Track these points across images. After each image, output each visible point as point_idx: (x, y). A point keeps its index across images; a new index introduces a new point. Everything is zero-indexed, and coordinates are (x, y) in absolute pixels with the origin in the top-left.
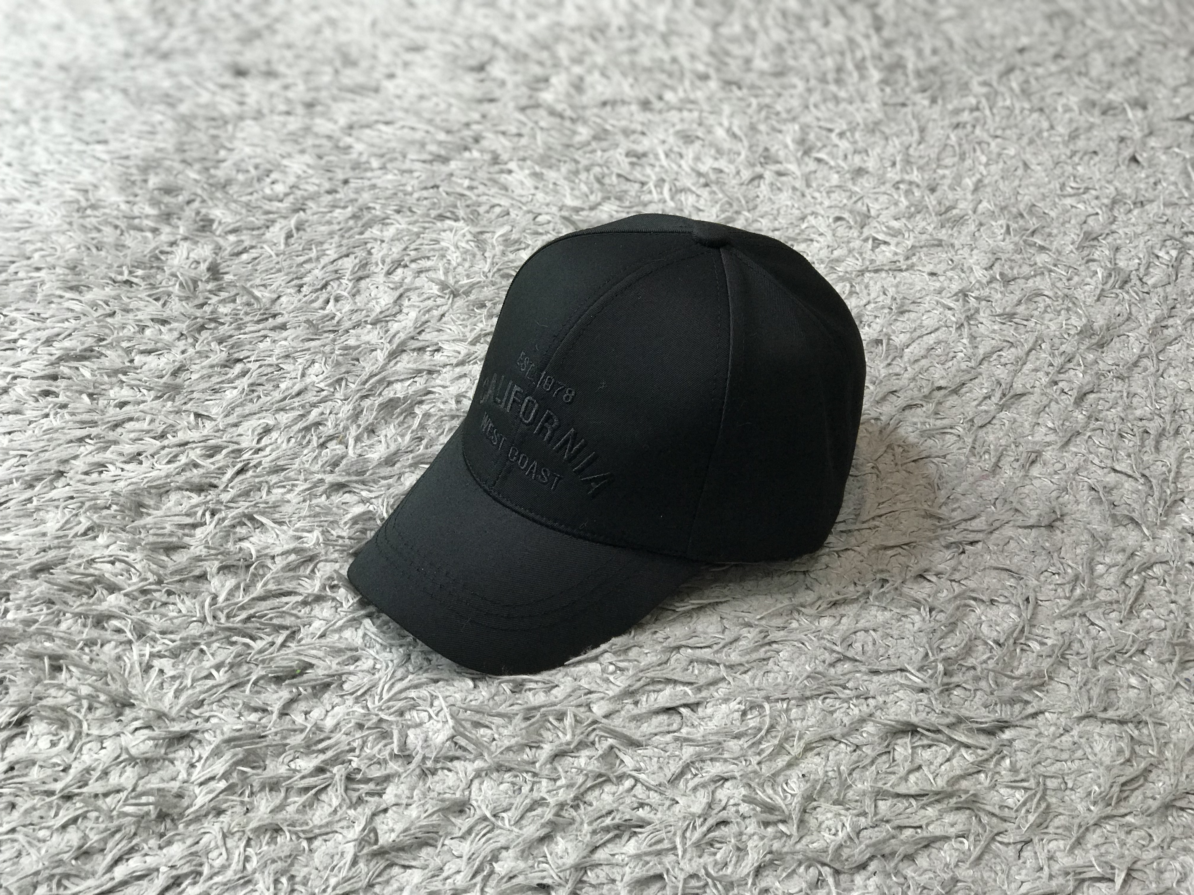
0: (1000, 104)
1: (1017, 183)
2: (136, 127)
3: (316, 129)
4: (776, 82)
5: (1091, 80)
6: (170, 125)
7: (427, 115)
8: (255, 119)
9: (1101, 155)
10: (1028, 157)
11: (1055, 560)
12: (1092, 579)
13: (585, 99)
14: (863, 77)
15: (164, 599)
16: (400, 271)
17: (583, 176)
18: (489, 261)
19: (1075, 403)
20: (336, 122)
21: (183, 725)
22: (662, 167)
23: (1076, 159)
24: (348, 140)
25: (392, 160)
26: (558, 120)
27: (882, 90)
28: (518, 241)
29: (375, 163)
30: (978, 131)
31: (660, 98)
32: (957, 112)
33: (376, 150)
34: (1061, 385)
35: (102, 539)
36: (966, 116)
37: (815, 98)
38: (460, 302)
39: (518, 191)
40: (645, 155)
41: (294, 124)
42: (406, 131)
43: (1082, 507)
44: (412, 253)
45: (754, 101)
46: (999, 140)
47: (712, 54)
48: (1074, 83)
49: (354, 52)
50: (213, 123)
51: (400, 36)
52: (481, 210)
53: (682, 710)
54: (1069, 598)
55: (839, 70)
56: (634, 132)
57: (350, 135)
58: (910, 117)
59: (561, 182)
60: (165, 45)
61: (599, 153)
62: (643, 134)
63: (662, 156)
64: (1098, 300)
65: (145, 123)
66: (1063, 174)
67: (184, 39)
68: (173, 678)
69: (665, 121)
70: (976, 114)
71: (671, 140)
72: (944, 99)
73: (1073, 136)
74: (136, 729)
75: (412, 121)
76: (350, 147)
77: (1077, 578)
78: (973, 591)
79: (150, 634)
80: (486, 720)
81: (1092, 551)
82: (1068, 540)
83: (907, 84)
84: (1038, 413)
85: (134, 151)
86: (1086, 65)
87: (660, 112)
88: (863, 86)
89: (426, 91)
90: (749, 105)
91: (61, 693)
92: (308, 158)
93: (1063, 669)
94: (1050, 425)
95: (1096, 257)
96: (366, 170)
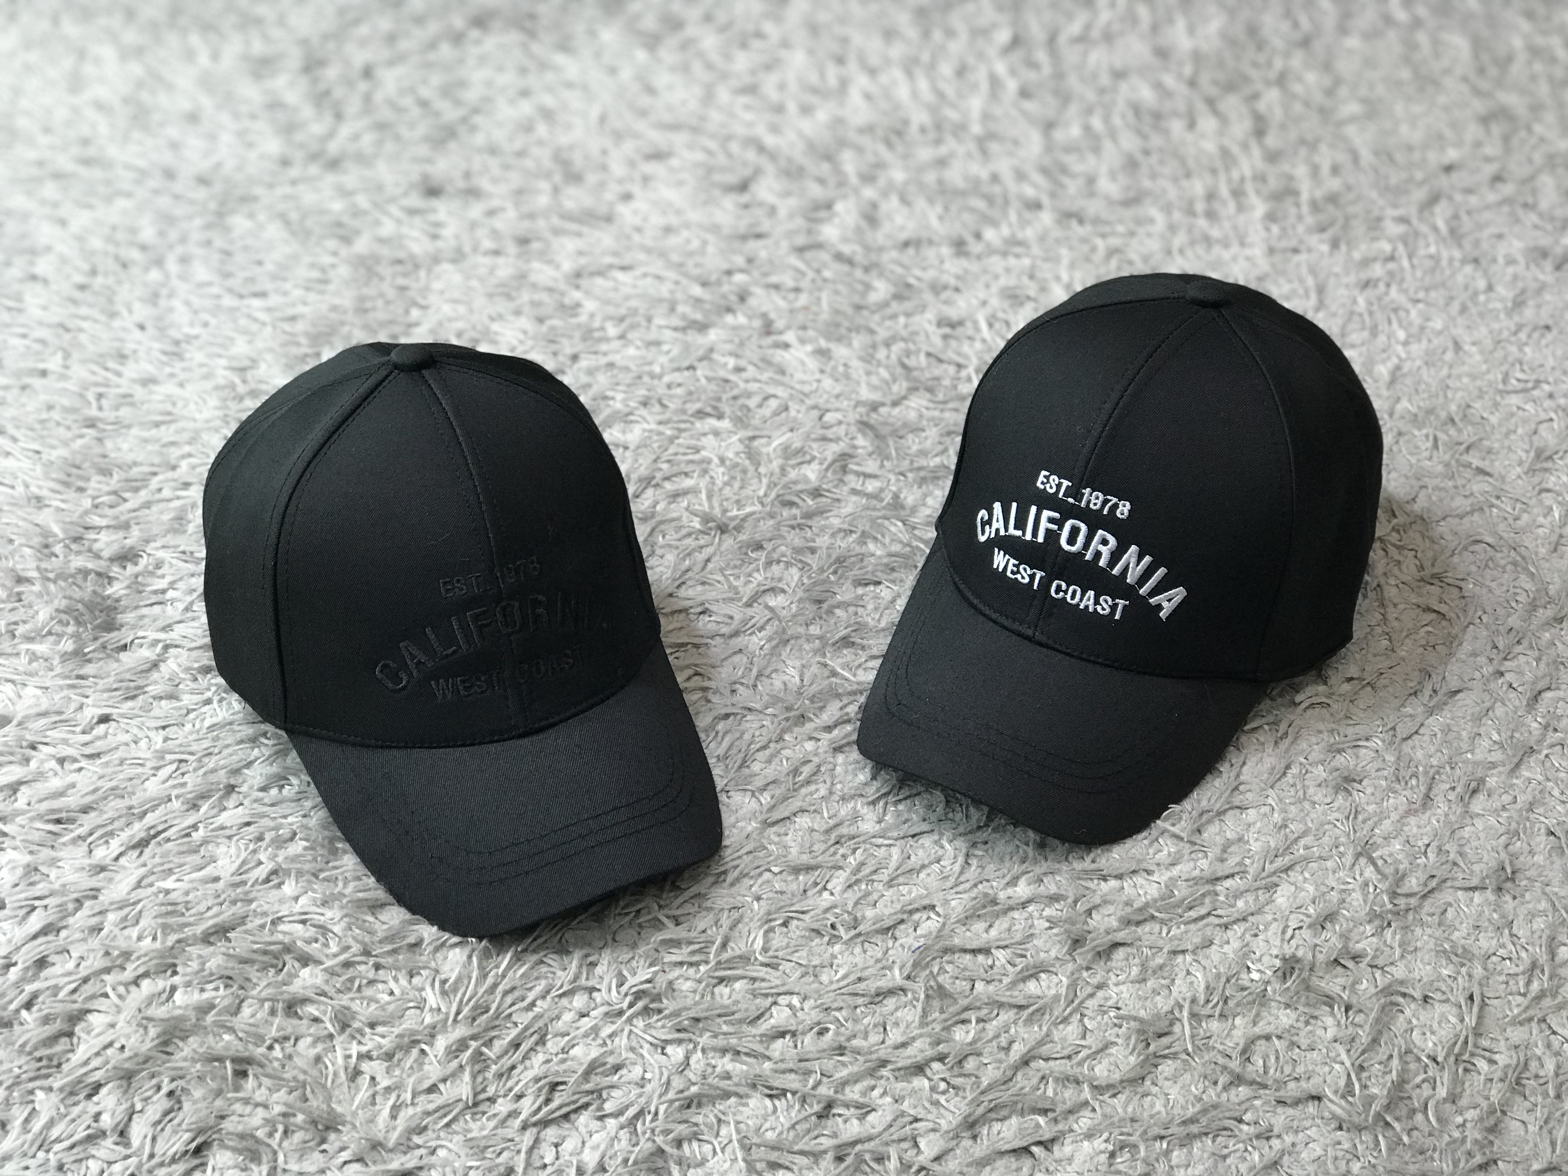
0: (1422, 252)
1: (1445, 372)
2: (302, 272)
3: (533, 278)
4: (1128, 213)
5: (1541, 215)
6: (344, 271)
7: (675, 258)
8: (454, 261)
9: (1555, 331)
10: (1459, 331)
11: (1506, 939)
12: (1553, 969)
13: (880, 237)
14: (1241, 208)
15: (371, 975)
16: (650, 492)
17: (881, 354)
18: (765, 481)
19: (1528, 705)
20: (558, 267)
21: (404, 1159)
22: (984, 341)
23: (1523, 336)
24: (577, 295)
25: (634, 327)
26: (846, 268)
27: (1268, 229)
28: (800, 451)
29: (612, 331)
30: (1394, 292)
31: (978, 236)
32: (1366, 262)
33: (611, 310)
34: (1509, 677)
35: (289, 888)
36: (1378, 270)
37: (1179, 240)
38: (729, 542)
39: (799, 375)
40: (961, 323)
41: (505, 268)
42: (649, 280)
43: (1539, 859)
44: (665, 466)
45: (1099, 243)
46: (1421, 306)
47: (1045, 171)
48: (1517, 220)
49: (578, 159)
50: (399, 268)
51: (636, 136)
52: (752, 403)
53: (1034, 1149)
54: (1524, 995)
55: (1211, 196)
56: (945, 287)
57: (577, 287)
58: (1304, 270)
59: (855, 363)
60: (333, 147)
61: (902, 320)
62: (957, 290)
63: (983, 326)
64: (1555, 550)
65: (312, 266)
66: (1505, 357)
67: (356, 137)
68: (388, 1090)
69: (985, 271)
70: (1391, 266)
71: (995, 302)
72: (1348, 243)
73: (1518, 303)
74: (345, 1163)
75: (657, 266)
76: (578, 305)
77: (1534, 965)
78: (1402, 983)
79: (356, 1025)
80: (785, 1159)
81: (1552, 927)
82: (1522, 911)
83: (1300, 218)
84: (1478, 719)
85: (300, 309)
86: (1534, 192)
87: (979, 257)
88: (1241, 219)
89: (673, 220)
90: (1094, 249)
91: (248, 1109)
92: (524, 322)
93: (1519, 1099)
94: (1496, 737)
95: (1550, 485)
96: (600, 340)
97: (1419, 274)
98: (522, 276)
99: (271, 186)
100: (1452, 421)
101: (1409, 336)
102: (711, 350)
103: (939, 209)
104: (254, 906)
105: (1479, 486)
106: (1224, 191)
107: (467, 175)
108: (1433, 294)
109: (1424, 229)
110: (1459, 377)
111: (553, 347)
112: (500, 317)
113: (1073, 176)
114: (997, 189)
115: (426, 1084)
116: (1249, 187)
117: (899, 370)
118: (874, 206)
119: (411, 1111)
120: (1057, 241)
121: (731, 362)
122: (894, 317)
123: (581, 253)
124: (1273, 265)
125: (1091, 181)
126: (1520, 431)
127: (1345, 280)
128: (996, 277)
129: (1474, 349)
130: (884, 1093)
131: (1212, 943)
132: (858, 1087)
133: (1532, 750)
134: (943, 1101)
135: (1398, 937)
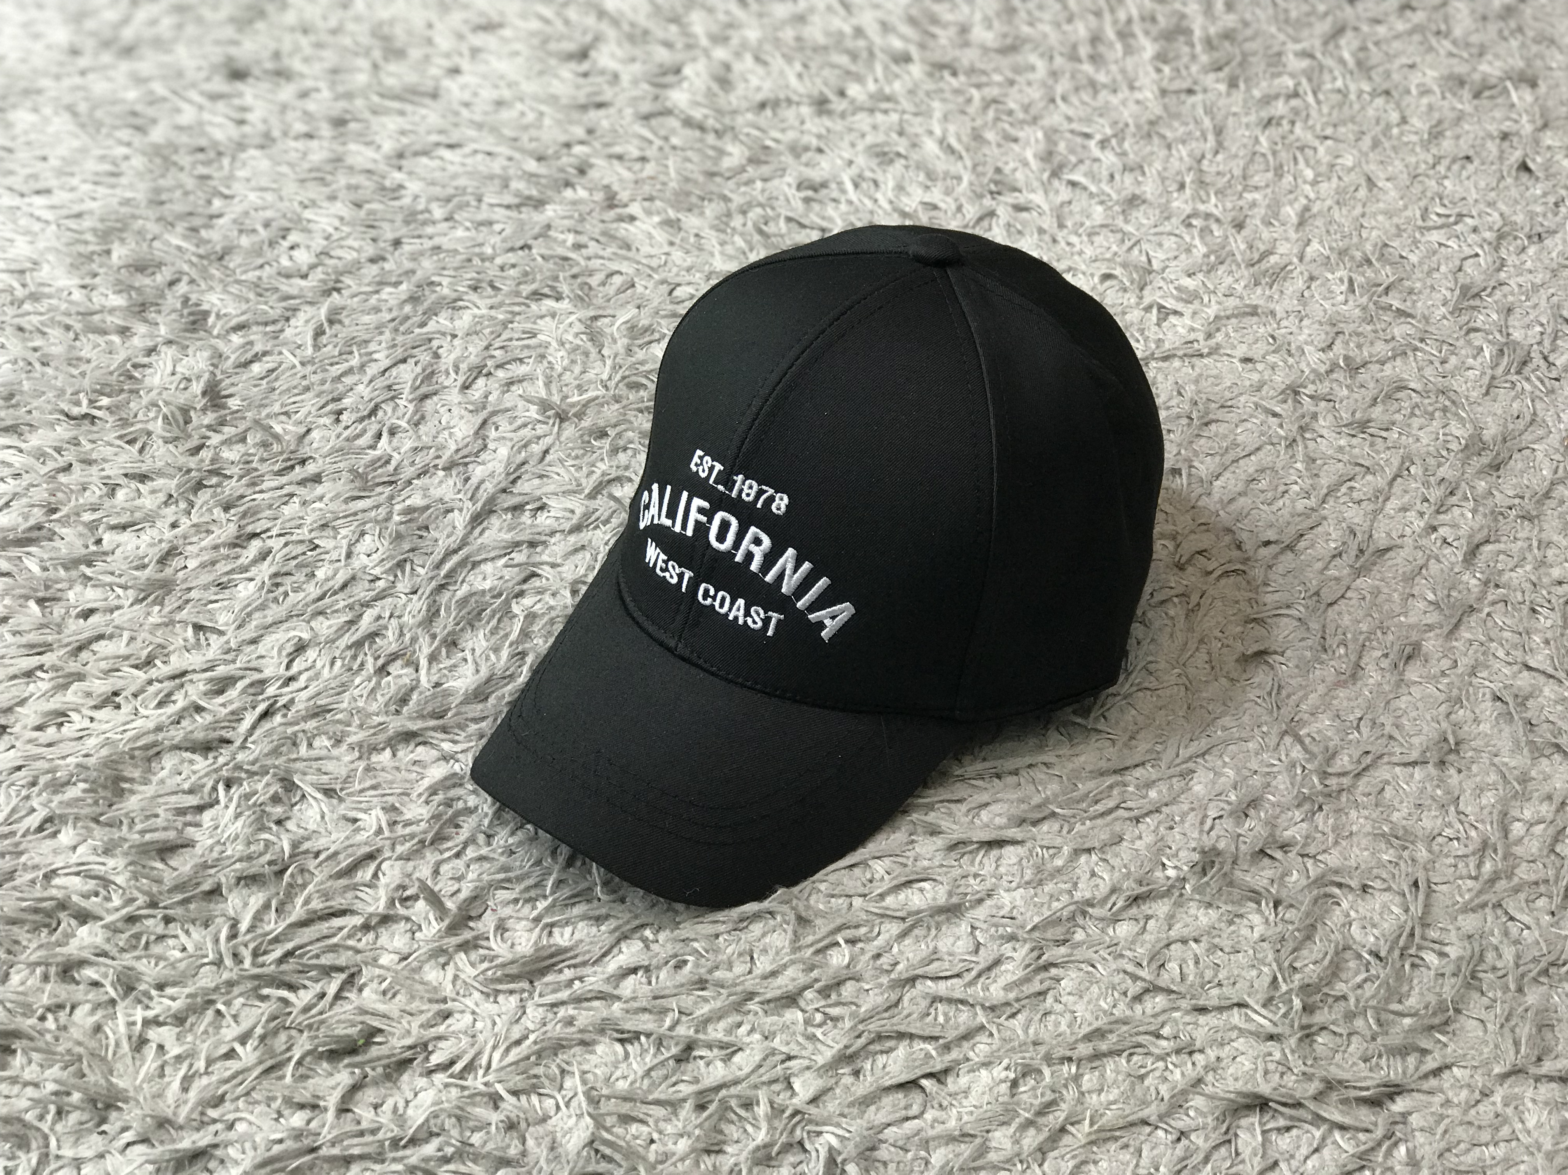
97: (1325, 110)
98: (337, 160)
99: (58, 77)
100: (1369, 262)
101: (1317, 175)
102: (549, 227)
103: (798, 67)
104: (23, 859)
105: (1401, 330)
106: (1110, 33)
107: (277, 55)
108: (1342, 130)
109: (1329, 62)
110: (1374, 215)
111: (373, 233)
112: (314, 204)
113: (945, 26)
114: (861, 43)
115: (223, 1050)
116: (1137, 29)
117: (757, 237)
118: (727, 67)
119: (205, 1080)
120: (928, 94)
121: (571, 239)
122: (749, 182)
123: (403, 133)
124: (1166, 108)
125: (964, 30)
126: (1443, 269)
127: (1245, 120)
128: (863, 136)
129: (1389, 185)
130: (752, 1031)
131: (1122, 839)
132: (722, 1025)
133: (1472, 609)
134: (820, 1036)
135: (1331, 821)
